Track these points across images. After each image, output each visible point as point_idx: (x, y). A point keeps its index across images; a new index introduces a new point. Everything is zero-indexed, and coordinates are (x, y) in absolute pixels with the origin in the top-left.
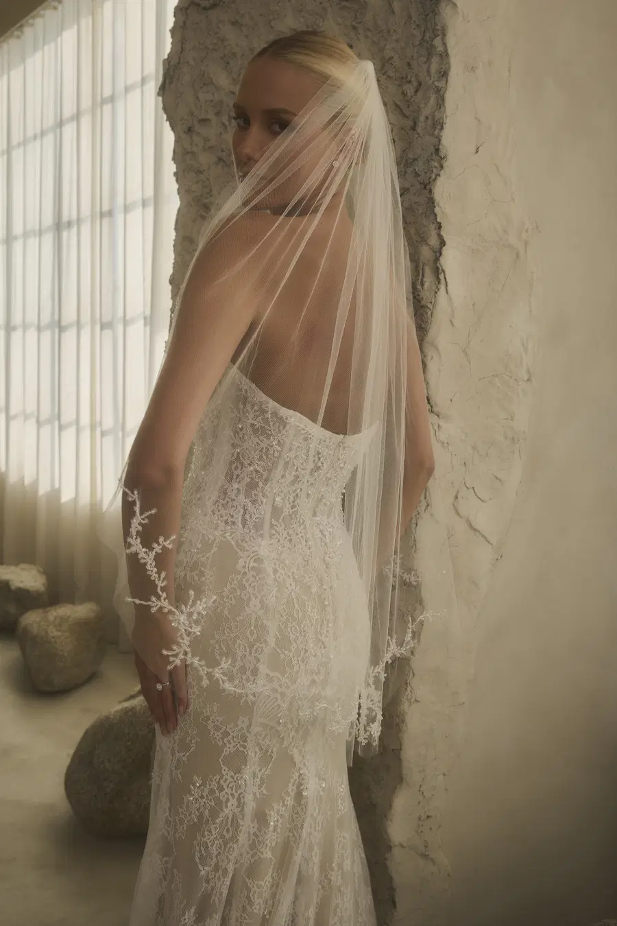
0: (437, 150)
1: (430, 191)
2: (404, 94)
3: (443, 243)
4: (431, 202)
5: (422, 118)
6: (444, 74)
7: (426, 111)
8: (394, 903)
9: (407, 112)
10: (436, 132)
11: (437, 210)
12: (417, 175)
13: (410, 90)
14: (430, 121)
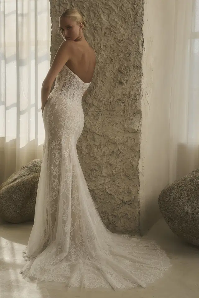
0: (142, 20)
1: (142, 29)
2: (134, 7)
3: (144, 40)
4: (142, 31)
5: (139, 13)
6: (143, 4)
7: (140, 11)
8: (139, 186)
9: (135, 11)
10: (142, 16)
11: (143, 33)
12: (137, 25)
13: (135, 6)
14: (141, 14)
